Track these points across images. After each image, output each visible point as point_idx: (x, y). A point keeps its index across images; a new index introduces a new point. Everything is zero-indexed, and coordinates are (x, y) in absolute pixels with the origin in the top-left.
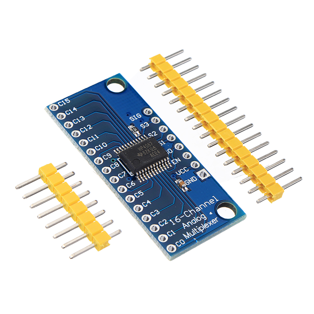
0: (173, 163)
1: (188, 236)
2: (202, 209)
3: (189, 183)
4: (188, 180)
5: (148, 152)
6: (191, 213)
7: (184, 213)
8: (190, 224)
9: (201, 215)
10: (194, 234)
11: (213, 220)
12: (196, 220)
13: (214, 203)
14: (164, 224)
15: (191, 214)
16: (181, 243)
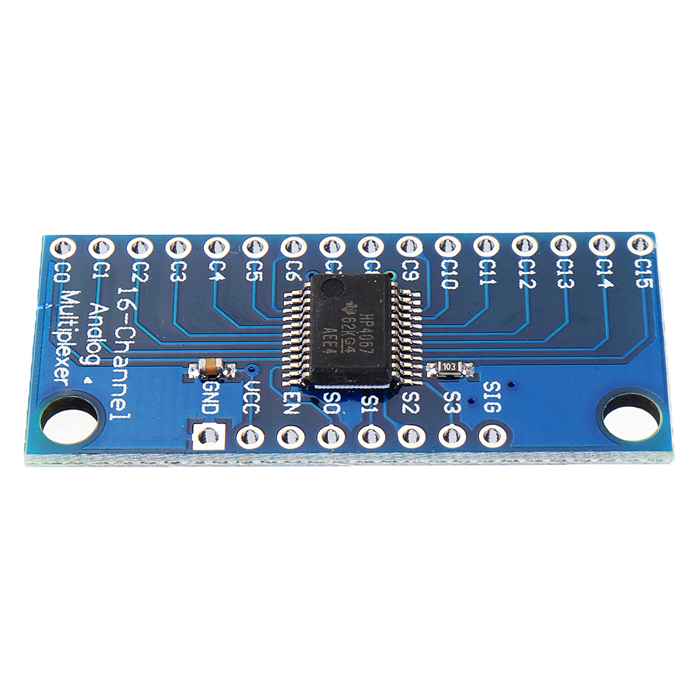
0: (292, 395)
1: (69, 298)
2: (115, 371)
3: (206, 390)
4: (217, 394)
5: (346, 329)
6: (121, 342)
7: (133, 329)
8: (93, 321)
9: (98, 358)
10: (62, 313)
11: (67, 375)
12: (95, 340)
13: (112, 406)
14: (136, 273)
15: (119, 340)
16: (61, 274)
